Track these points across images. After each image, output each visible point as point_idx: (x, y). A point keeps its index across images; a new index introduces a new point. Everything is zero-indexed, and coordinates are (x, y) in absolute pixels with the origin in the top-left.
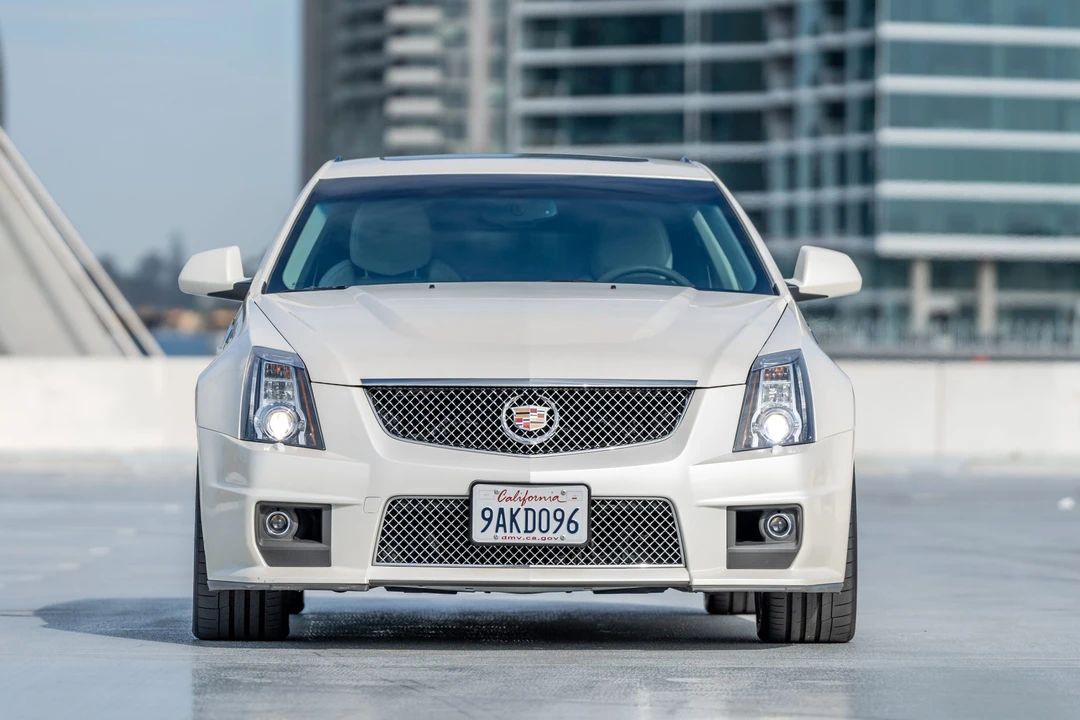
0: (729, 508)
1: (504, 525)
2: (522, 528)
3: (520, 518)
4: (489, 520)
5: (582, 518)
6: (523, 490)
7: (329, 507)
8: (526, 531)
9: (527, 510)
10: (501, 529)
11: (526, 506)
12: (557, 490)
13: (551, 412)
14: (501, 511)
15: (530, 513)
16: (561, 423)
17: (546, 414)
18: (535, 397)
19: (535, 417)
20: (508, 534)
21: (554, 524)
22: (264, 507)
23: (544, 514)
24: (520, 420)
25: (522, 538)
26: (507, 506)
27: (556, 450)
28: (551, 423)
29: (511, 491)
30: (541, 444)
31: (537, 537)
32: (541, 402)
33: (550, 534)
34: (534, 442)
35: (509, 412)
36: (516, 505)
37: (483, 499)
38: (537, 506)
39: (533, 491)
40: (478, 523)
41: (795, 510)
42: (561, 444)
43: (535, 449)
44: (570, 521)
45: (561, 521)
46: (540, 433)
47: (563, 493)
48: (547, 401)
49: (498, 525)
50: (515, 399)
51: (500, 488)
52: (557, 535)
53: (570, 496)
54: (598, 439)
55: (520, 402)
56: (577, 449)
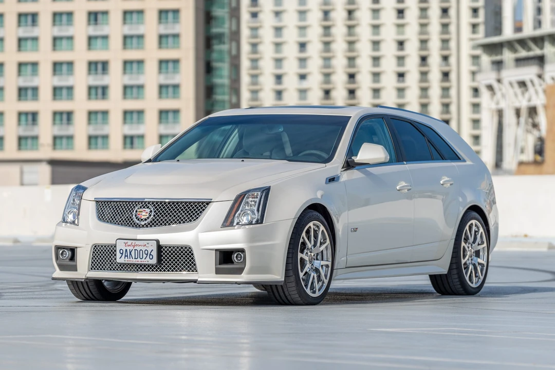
0: (216, 250)
1: (127, 256)
2: (134, 258)
3: (133, 253)
4: (122, 254)
5: (155, 254)
6: (134, 242)
7: (77, 248)
8: (135, 258)
9: (135, 250)
10: (126, 257)
11: (135, 248)
12: (145, 242)
13: (151, 211)
14: (126, 250)
15: (136, 251)
16: (154, 216)
17: (148, 212)
18: (146, 205)
19: (144, 213)
20: (129, 259)
21: (145, 256)
22: (58, 248)
23: (141, 251)
24: (139, 214)
25: (133, 261)
26: (128, 248)
27: (151, 226)
28: (150, 215)
29: (130, 242)
30: (145, 224)
31: (139, 261)
32: (148, 207)
33: (143, 260)
34: (143, 223)
35: (136, 211)
36: (131, 248)
37: (120, 246)
38: (138, 248)
39: (137, 243)
40: (118, 255)
41: (242, 251)
42: (153, 224)
43: (143, 226)
44: (150, 255)
45: (147, 254)
46: (146, 220)
47: (148, 244)
48: (150, 207)
49: (125, 256)
50: (139, 206)
51: (126, 241)
52: (146, 260)
53: (150, 245)
54: (167, 222)
55: (141, 207)
56: (159, 226)
